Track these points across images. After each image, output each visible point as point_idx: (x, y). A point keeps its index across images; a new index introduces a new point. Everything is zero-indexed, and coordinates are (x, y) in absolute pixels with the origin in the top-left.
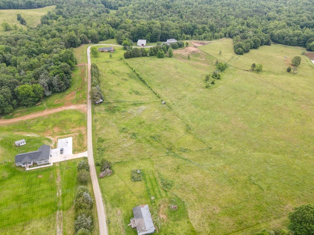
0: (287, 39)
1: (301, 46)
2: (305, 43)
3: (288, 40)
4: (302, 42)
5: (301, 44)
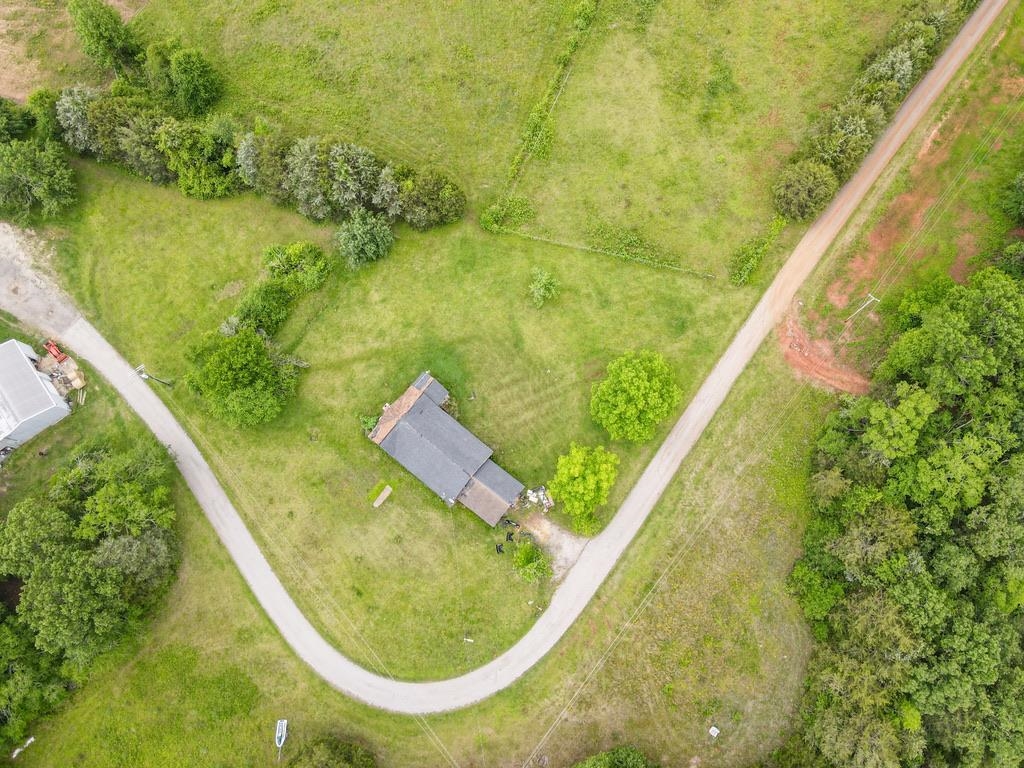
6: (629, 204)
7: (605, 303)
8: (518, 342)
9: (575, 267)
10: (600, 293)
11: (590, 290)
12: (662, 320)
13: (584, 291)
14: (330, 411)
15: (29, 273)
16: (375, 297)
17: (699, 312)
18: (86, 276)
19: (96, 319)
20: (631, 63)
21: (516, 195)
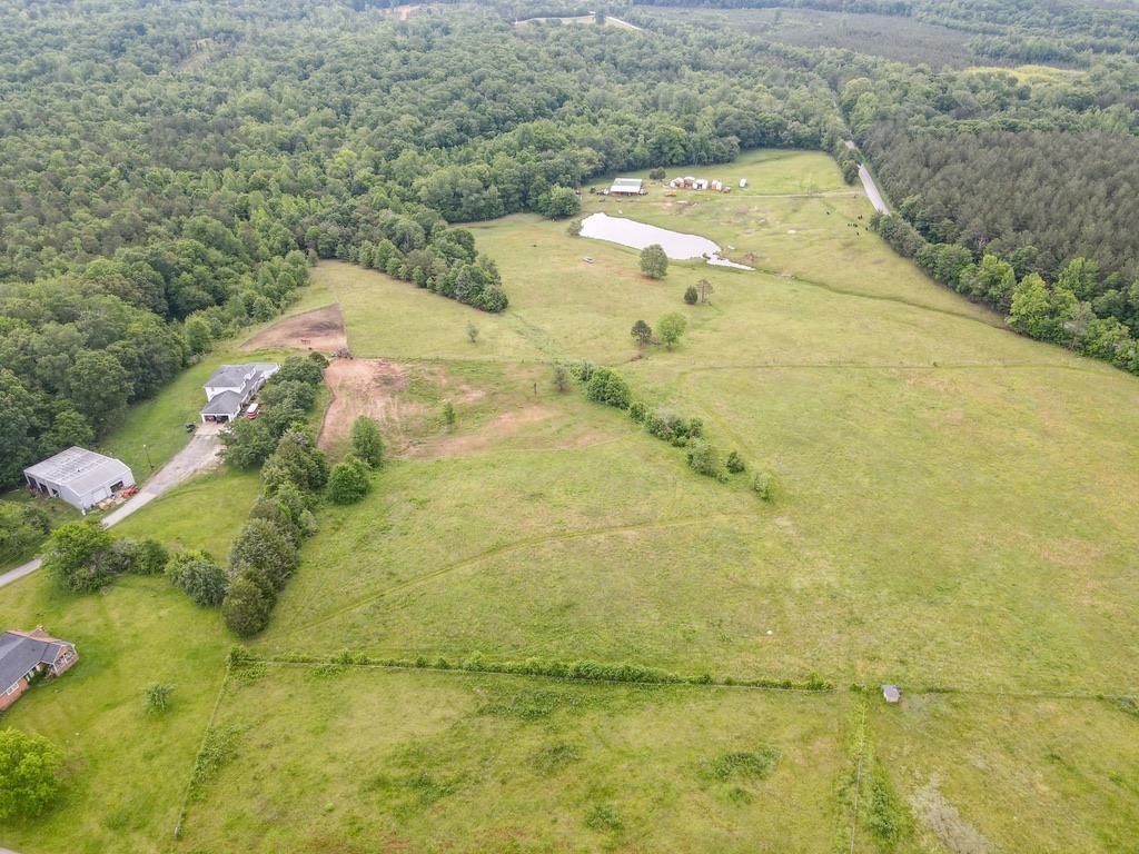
0: (477, 200)
1: (517, 211)
2: (525, 197)
3: (482, 203)
4: (517, 196)
5: (517, 205)
6: (268, 747)
7: (149, 757)
8: (110, 706)
9: (192, 725)
10: (161, 750)
11: (165, 741)
12: (126, 806)
13: (164, 737)
14: (60, 617)
15: (191, 469)
16: (163, 613)
17: (136, 836)
18: (190, 489)
19: (155, 500)
20: (437, 713)
21: (271, 667)
